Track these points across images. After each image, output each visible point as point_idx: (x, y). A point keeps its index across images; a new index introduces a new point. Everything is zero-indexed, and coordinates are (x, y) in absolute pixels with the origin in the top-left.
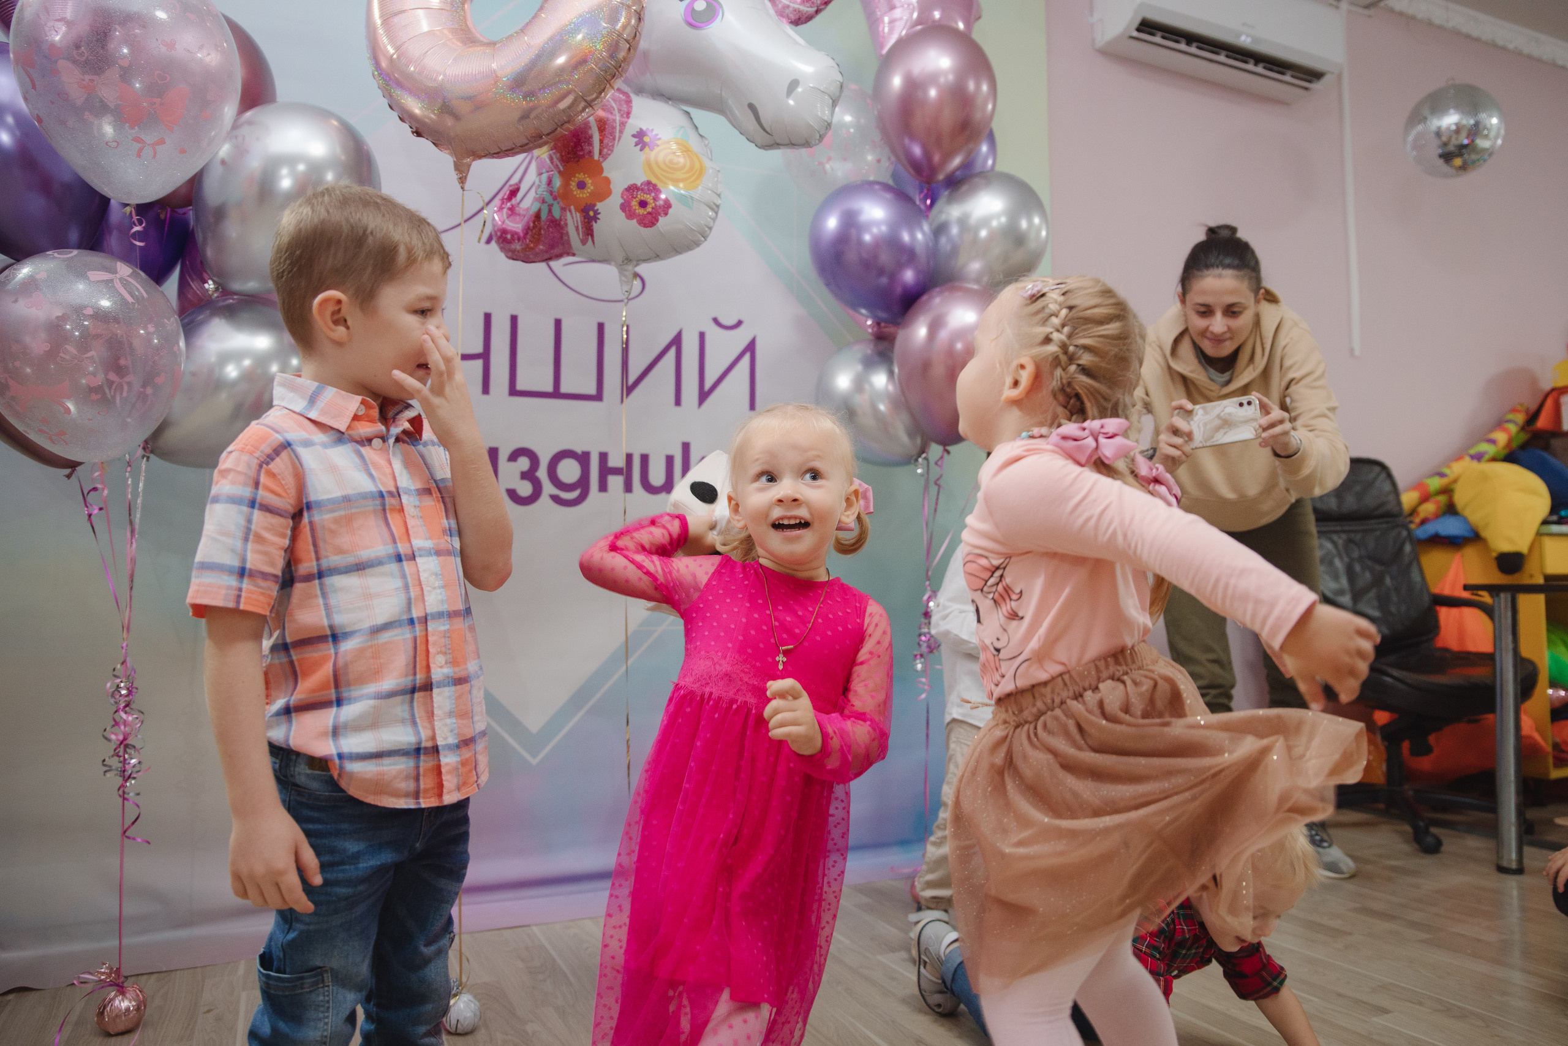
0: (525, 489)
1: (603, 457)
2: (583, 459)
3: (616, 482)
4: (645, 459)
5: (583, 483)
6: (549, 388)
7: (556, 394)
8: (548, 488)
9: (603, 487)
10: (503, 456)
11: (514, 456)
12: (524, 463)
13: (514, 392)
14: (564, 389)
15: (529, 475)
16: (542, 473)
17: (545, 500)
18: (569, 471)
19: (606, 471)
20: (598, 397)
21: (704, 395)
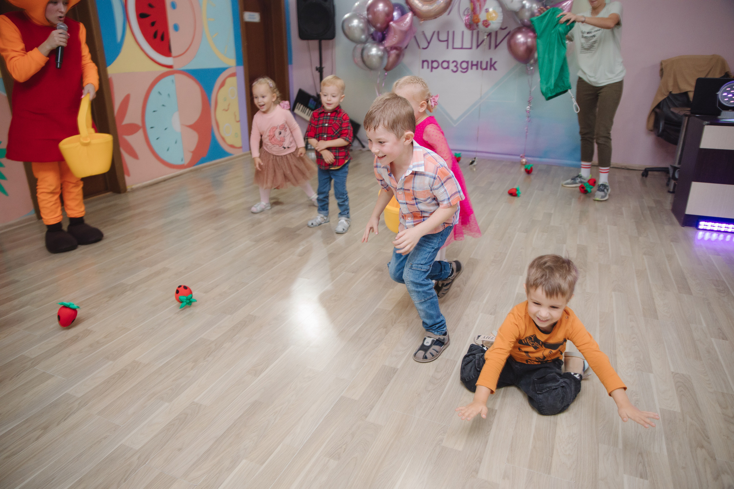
0: (455, 69)
1: (472, 62)
2: (467, 62)
3: (474, 67)
4: (481, 62)
5: (467, 68)
6: (460, 46)
7: (462, 48)
8: (460, 69)
9: (472, 69)
10: (451, 62)
11: (453, 62)
12: (455, 64)
13: (453, 48)
14: (464, 47)
15: (456, 66)
16: (459, 66)
17: (459, 72)
18: (464, 65)
19: (472, 65)
20: (471, 48)
21: (496, 46)
